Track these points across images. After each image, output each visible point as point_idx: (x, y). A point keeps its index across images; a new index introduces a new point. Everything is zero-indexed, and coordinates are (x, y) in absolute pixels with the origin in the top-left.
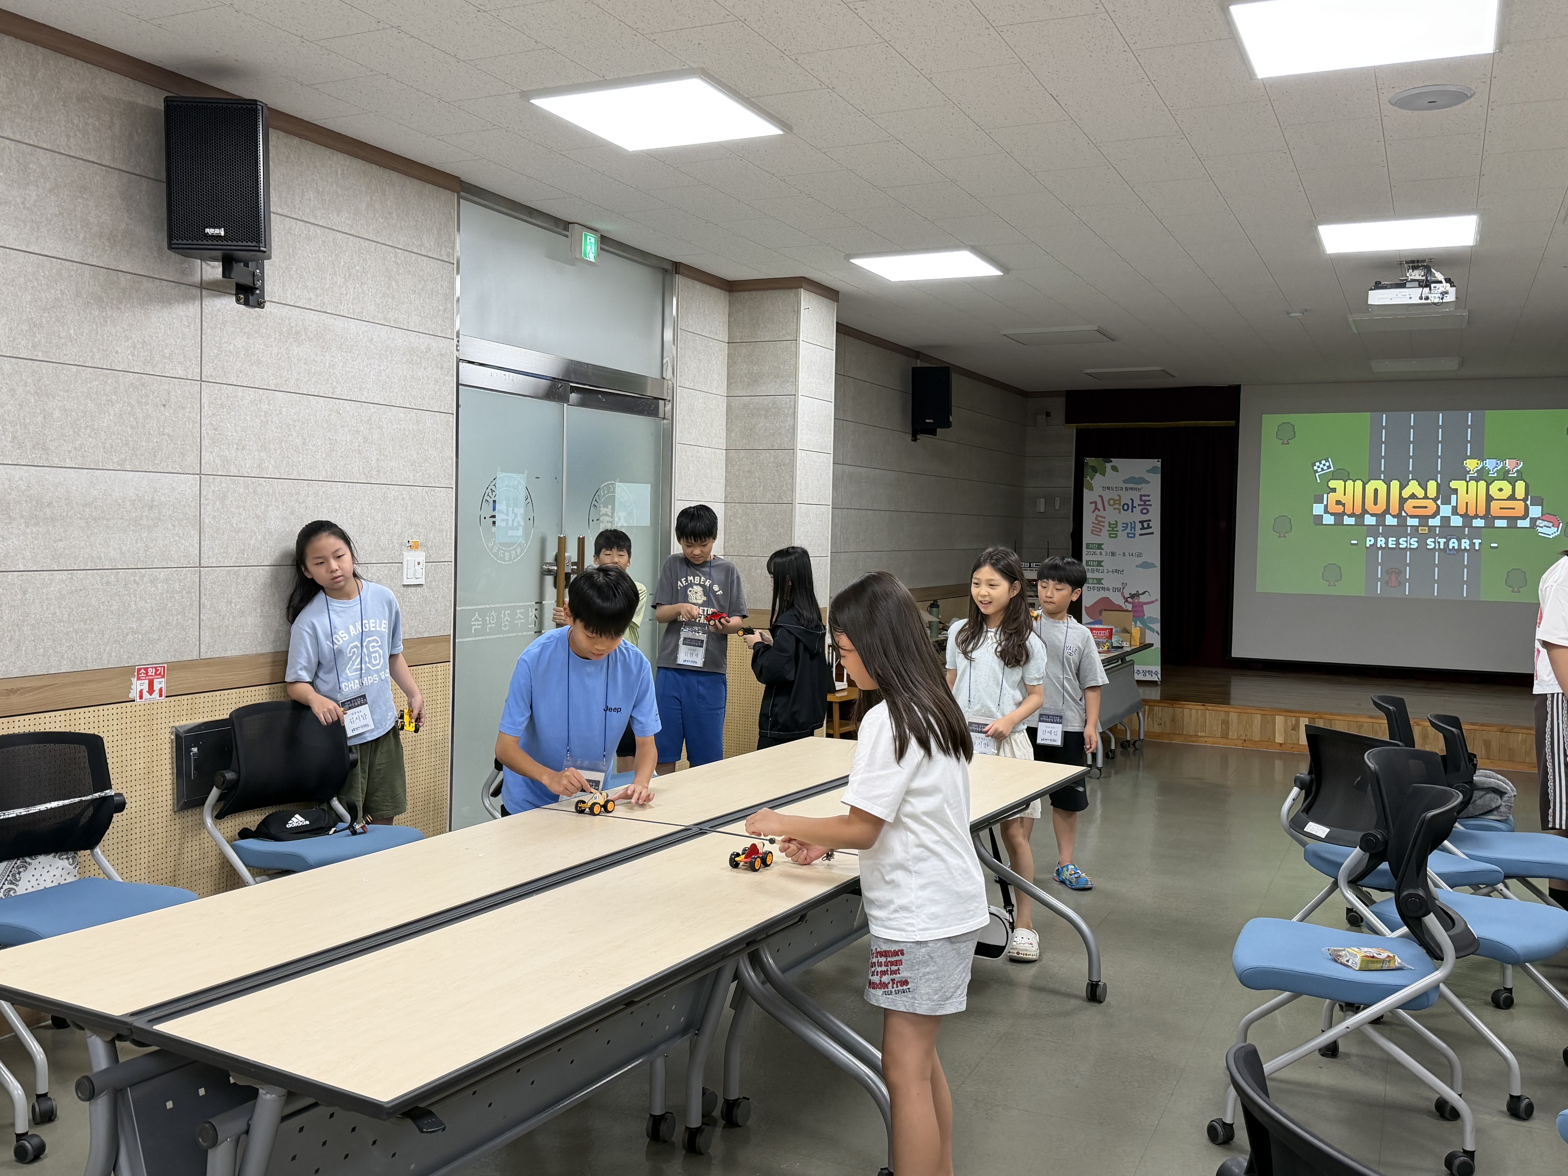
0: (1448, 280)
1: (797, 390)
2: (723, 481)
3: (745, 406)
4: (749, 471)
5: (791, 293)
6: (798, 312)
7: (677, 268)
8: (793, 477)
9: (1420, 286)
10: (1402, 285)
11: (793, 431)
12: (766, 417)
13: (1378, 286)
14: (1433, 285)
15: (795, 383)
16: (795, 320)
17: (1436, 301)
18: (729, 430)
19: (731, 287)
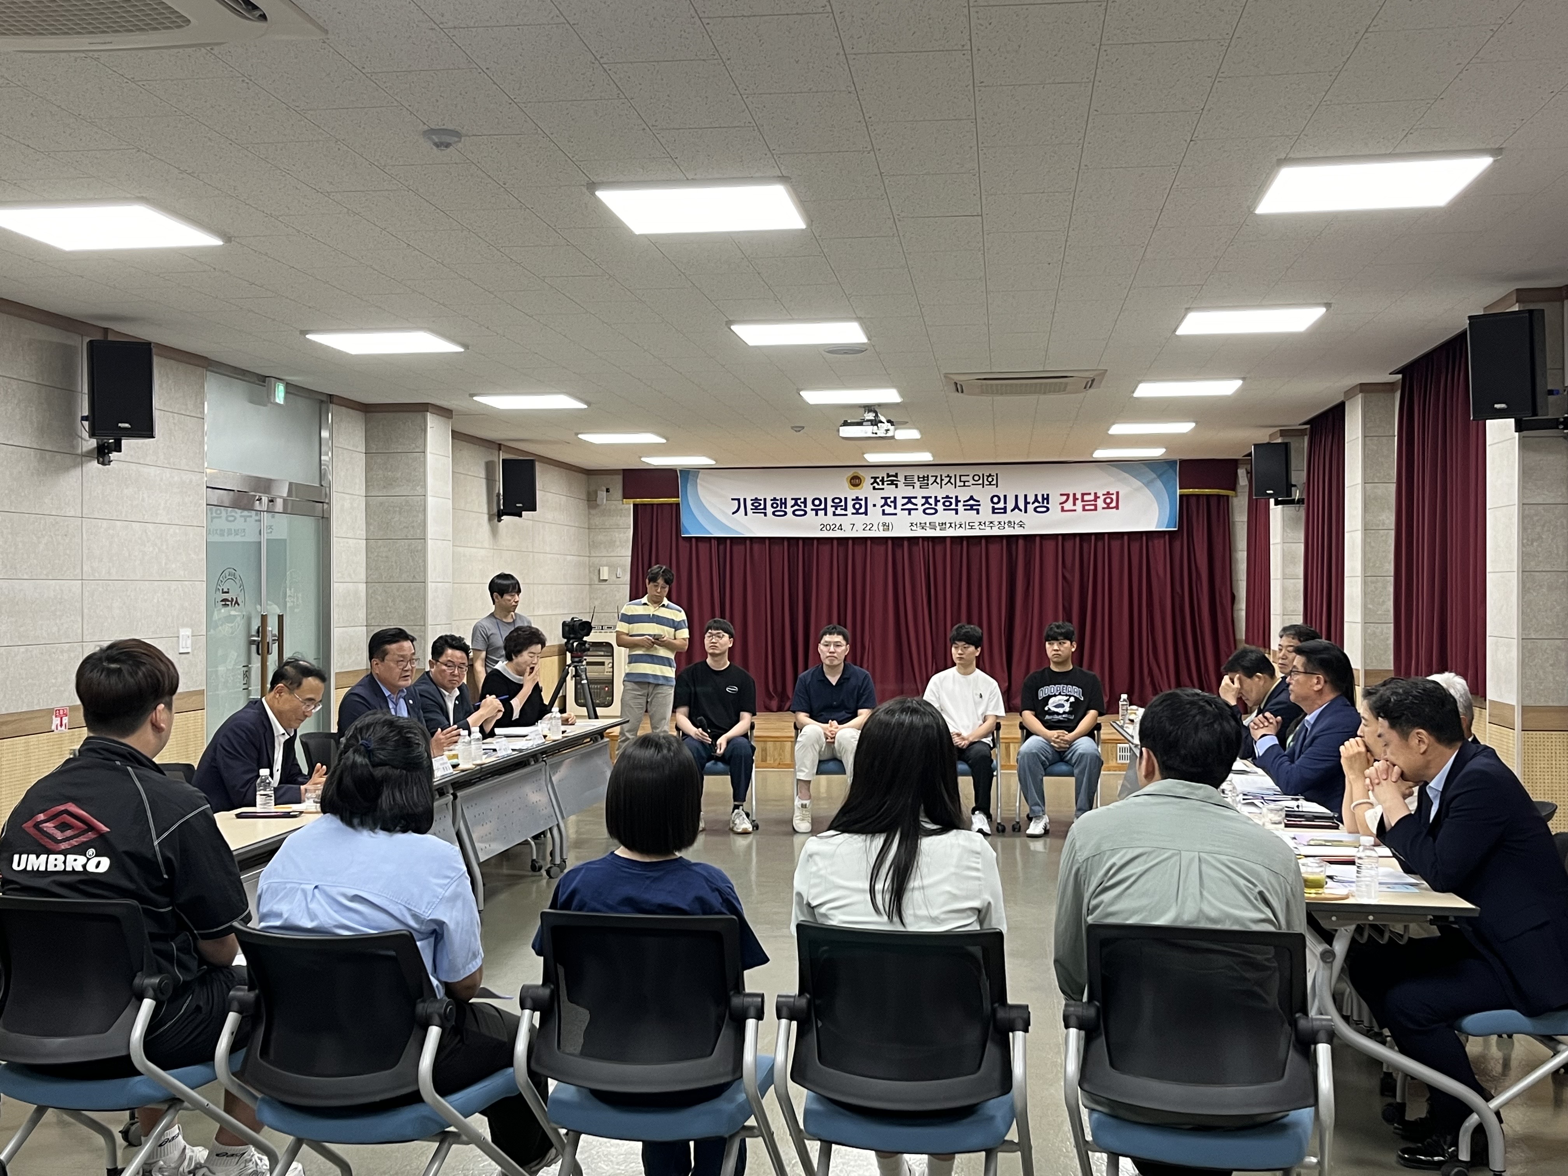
0: (889, 421)
1: (426, 491)
2: (364, 565)
3: (381, 504)
4: (387, 557)
5: (419, 416)
6: (425, 431)
7: (331, 398)
8: (425, 561)
9: (872, 425)
10: (860, 424)
11: (424, 525)
12: (400, 513)
13: (846, 424)
14: (879, 425)
15: (425, 486)
16: (423, 436)
17: (883, 435)
18: (368, 524)
19: (367, 409)
